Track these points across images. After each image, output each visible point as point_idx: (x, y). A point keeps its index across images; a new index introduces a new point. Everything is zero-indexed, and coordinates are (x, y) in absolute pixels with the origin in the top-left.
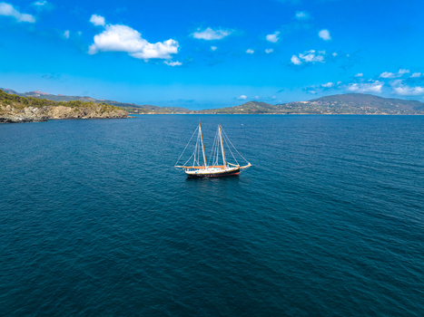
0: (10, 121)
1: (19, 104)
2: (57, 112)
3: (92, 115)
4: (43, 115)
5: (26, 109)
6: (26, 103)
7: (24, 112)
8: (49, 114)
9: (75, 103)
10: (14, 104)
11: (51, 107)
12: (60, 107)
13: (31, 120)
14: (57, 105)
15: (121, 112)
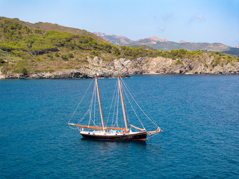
0: (86, 77)
1: (109, 55)
2: (154, 65)
3: (200, 69)
4: (135, 70)
5: (116, 62)
6: (118, 53)
7: (113, 65)
8: (144, 68)
9: (178, 53)
10: (103, 55)
11: (147, 58)
12: (159, 59)
13: (110, 76)
14: (155, 56)
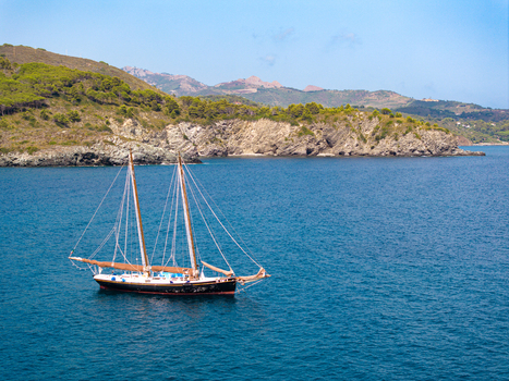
0: (107, 162)
1: (155, 116)
2: (253, 137)
3: (348, 146)
4: (212, 147)
5: (172, 131)
6: (175, 112)
7: (164, 136)
8: (231, 143)
9: (304, 112)
10: (144, 116)
11: (237, 123)
12: (262, 124)
13: (159, 160)
14: (254, 119)
15: (435, 137)
